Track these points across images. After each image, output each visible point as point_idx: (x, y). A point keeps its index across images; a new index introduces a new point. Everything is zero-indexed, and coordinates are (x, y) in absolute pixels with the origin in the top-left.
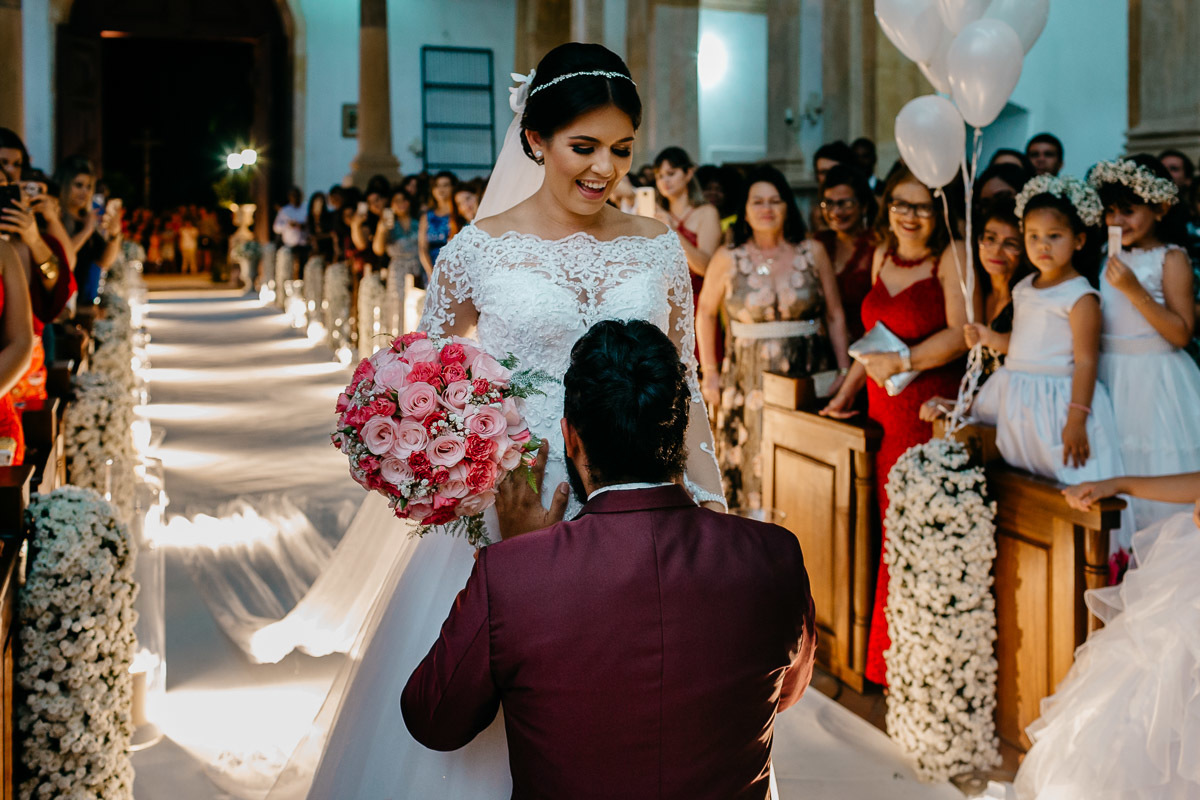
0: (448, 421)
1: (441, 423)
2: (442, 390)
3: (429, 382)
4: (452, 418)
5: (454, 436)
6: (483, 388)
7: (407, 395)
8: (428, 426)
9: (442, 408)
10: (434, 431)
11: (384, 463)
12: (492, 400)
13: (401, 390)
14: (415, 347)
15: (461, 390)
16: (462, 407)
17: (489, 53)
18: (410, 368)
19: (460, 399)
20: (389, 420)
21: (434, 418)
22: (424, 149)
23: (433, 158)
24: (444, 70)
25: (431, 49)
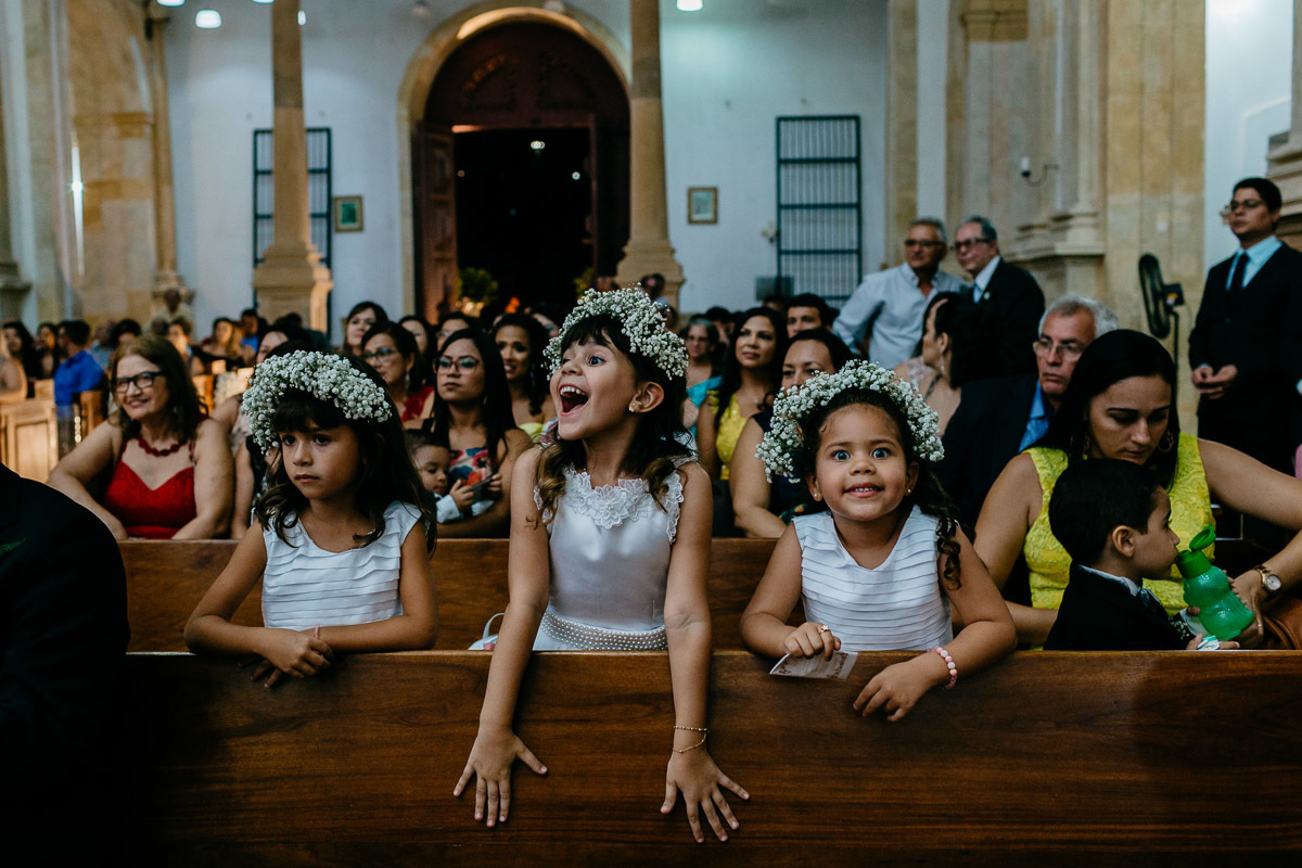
17: (857, 119)
22: (778, 234)
23: (789, 243)
24: (801, 143)
25: (786, 119)
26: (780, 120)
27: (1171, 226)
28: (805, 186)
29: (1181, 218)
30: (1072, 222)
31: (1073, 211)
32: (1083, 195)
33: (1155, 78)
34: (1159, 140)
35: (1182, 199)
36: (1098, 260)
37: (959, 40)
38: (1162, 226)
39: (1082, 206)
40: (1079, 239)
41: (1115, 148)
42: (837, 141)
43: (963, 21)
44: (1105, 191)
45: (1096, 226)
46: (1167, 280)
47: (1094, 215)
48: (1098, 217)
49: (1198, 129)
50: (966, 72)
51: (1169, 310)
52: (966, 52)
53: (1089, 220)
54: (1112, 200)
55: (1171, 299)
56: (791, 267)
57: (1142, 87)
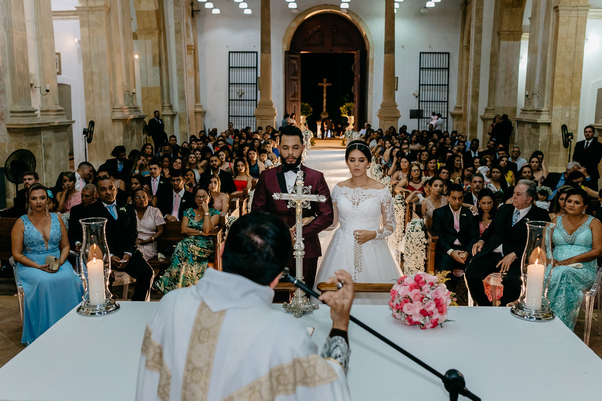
0: (426, 297)
1: (425, 299)
2: (421, 289)
3: (416, 288)
4: (427, 296)
5: (430, 301)
6: (432, 284)
7: (411, 295)
8: (421, 301)
9: (423, 295)
10: (424, 302)
11: (412, 316)
12: (437, 287)
13: (409, 295)
14: (406, 280)
15: (426, 287)
16: (429, 292)
17: (448, 53)
18: (408, 287)
19: (426, 290)
20: (410, 304)
21: (423, 298)
22: (419, 94)
23: (423, 98)
24: (429, 62)
25: (423, 53)
26: (421, 53)
27: (570, 115)
28: (430, 78)
29: (573, 113)
30: (542, 113)
31: (542, 110)
32: (545, 105)
33: (568, 73)
34: (568, 91)
35: (573, 108)
36: (549, 124)
37: (497, 39)
38: (567, 115)
39: (545, 108)
40: (544, 118)
41: (556, 93)
42: (441, 62)
43: (499, 34)
44: (552, 105)
45: (549, 114)
46: (569, 132)
47: (548, 111)
48: (550, 112)
49: (579, 88)
50: (499, 50)
51: (569, 140)
52: (499, 44)
53: (547, 113)
54: (554, 108)
55: (570, 137)
56: (423, 107)
57: (564, 75)
